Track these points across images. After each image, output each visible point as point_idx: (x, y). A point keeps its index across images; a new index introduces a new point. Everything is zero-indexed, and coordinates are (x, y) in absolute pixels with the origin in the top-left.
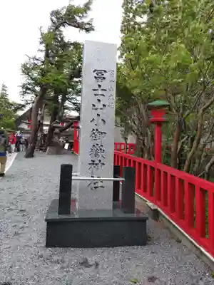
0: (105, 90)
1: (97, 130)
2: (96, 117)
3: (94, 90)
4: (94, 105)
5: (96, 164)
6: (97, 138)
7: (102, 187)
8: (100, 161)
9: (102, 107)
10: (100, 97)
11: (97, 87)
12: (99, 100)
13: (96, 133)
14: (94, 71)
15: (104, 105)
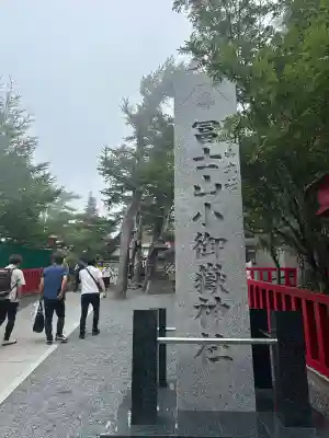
0: (218, 157)
1: (207, 235)
2: (202, 209)
3: (196, 159)
4: (197, 188)
5: (211, 307)
6: (209, 251)
7: (226, 357)
8: (218, 299)
9: (214, 189)
10: (207, 172)
11: (201, 154)
12: (207, 178)
13: (204, 241)
14: (194, 126)
15: (218, 186)
